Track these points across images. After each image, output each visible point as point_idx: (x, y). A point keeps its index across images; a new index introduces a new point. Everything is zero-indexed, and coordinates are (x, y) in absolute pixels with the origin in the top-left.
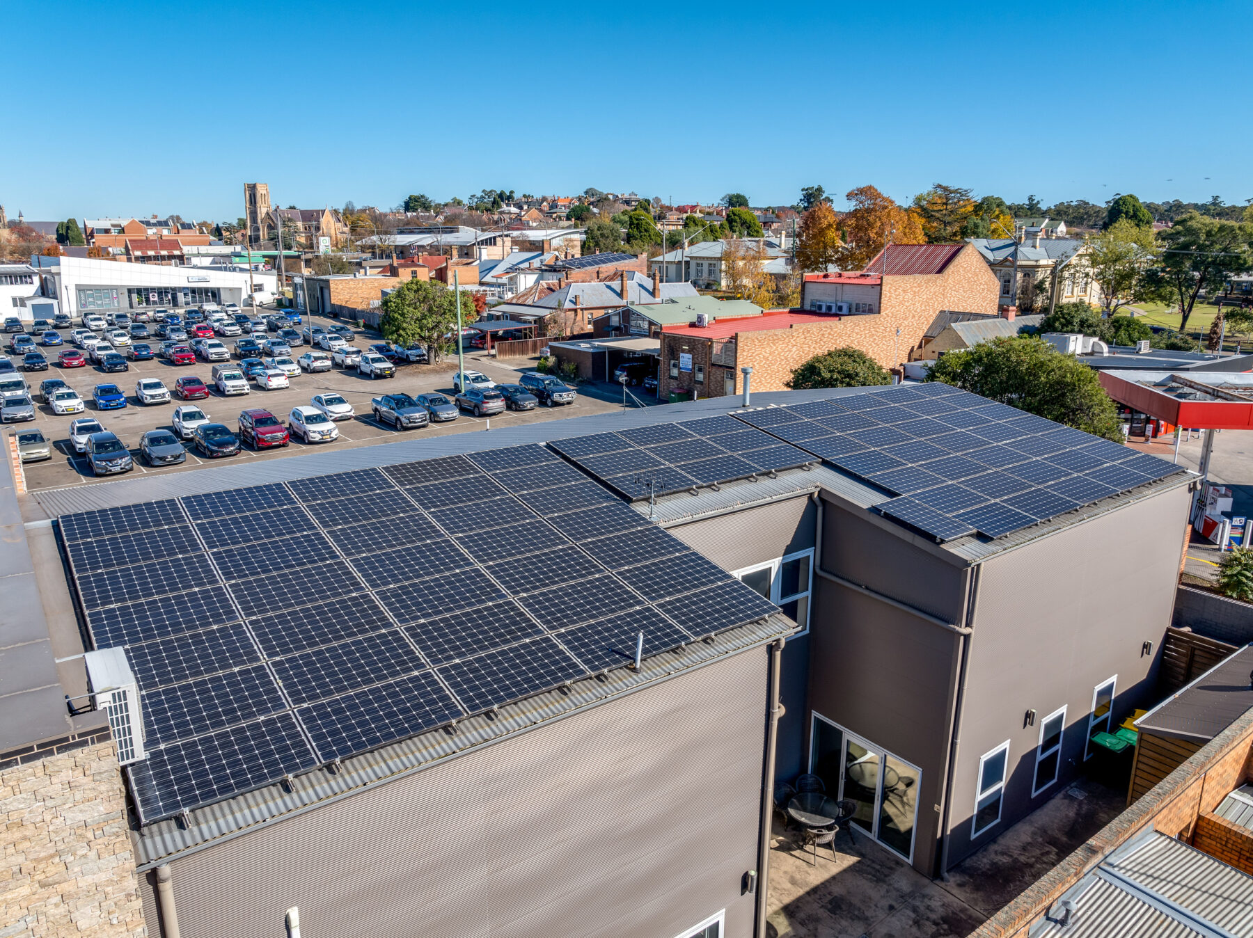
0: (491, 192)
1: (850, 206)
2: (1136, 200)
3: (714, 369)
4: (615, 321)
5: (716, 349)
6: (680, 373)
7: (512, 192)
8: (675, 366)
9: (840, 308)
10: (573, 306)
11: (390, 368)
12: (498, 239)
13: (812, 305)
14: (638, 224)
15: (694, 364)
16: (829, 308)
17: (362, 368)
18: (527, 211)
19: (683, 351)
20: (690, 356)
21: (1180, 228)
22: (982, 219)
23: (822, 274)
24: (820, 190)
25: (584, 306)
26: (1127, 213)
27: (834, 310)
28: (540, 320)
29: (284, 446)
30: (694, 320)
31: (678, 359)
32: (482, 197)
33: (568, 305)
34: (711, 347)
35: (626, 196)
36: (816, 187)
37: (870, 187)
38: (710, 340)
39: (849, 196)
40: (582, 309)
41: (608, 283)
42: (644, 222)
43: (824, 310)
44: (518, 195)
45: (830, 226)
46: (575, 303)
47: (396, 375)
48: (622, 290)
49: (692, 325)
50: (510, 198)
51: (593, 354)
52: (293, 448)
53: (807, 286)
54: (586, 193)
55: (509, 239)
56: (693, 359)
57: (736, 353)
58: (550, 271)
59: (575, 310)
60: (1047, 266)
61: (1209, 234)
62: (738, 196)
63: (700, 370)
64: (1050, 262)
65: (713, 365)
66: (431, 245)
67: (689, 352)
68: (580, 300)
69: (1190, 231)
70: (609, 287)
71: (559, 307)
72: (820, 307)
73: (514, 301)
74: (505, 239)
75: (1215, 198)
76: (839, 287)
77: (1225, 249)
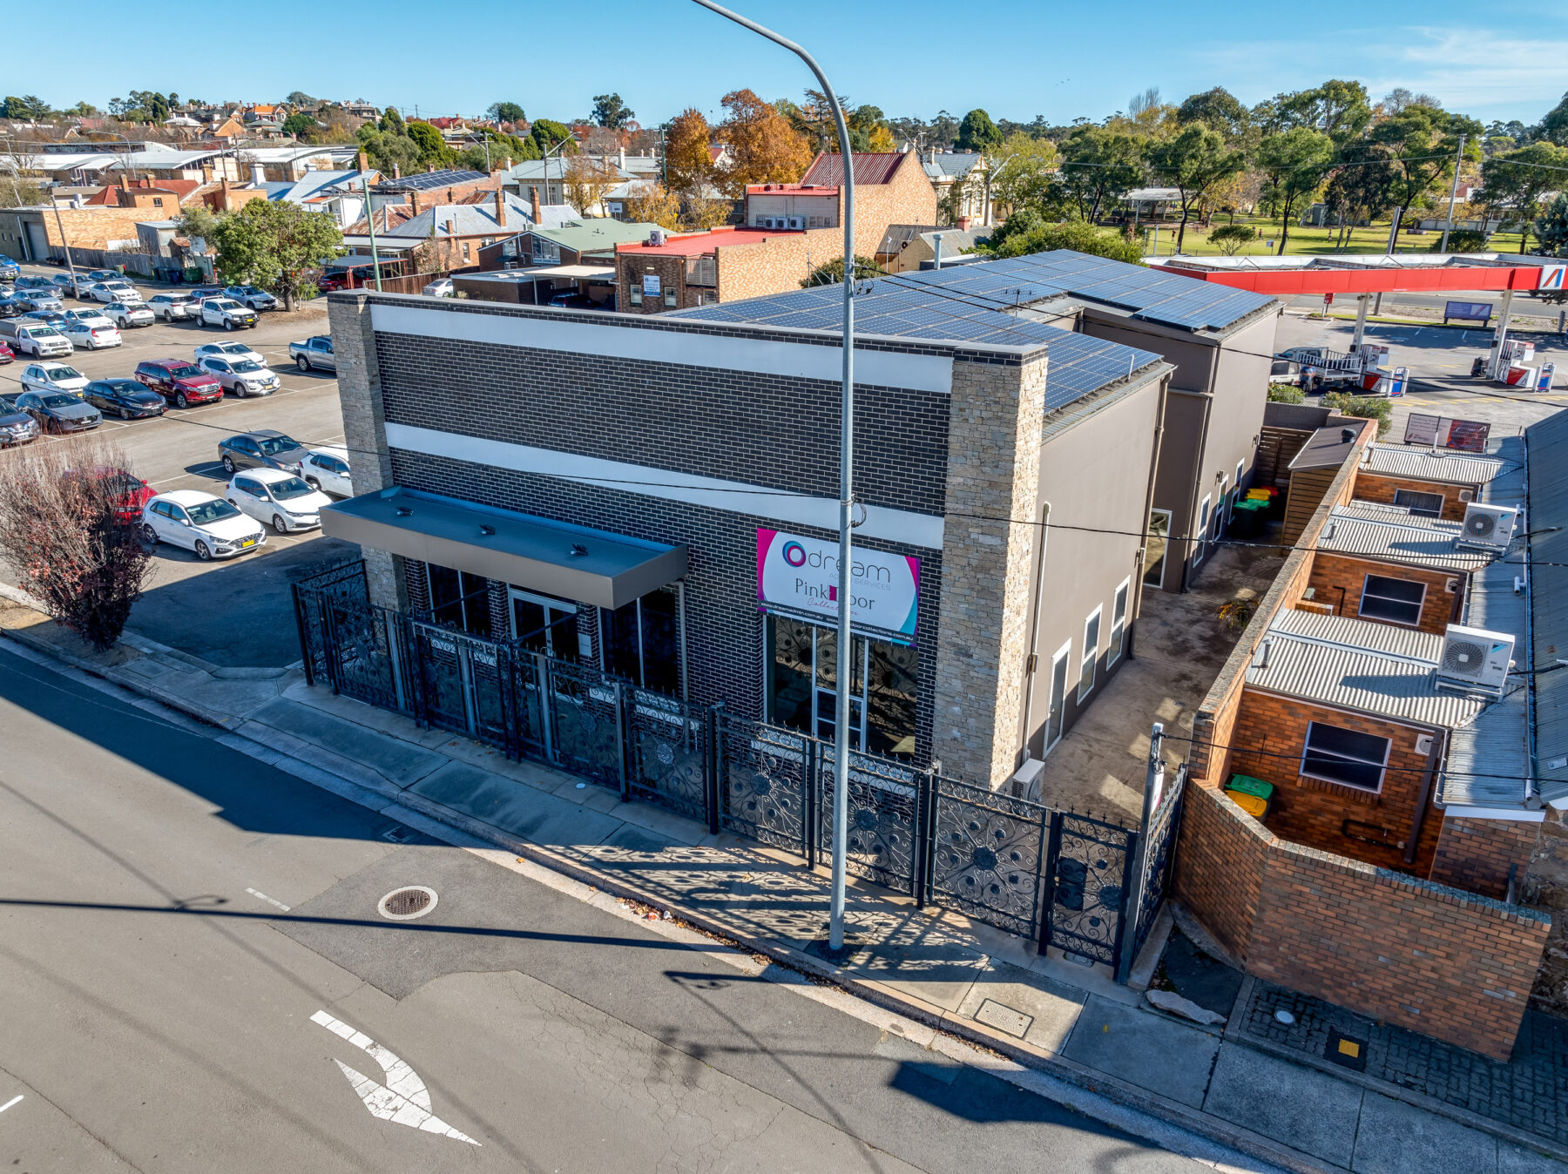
0: (144, 94)
1: (728, 114)
2: (986, 115)
3: (690, 290)
4: (510, 251)
5: (690, 268)
6: (644, 299)
7: (173, 96)
8: (636, 292)
9: (794, 223)
10: (445, 235)
11: (252, 316)
12: (216, 160)
13: (758, 221)
14: (421, 139)
15: (662, 287)
16: (780, 223)
17: (206, 318)
18: (222, 122)
19: (648, 273)
20: (657, 278)
21: (1078, 140)
22: (861, 132)
23: (763, 186)
24: (616, 99)
25: (458, 235)
26: (978, 130)
27: (786, 226)
28: (407, 252)
29: (216, 401)
30: (648, 237)
31: (641, 282)
32: (131, 102)
33: (440, 234)
34: (684, 265)
35: (353, 104)
36: (611, 95)
37: (747, 92)
38: (683, 257)
39: (725, 102)
40: (456, 238)
41: (478, 206)
42: (429, 136)
43: (774, 226)
44: (182, 101)
45: (702, 137)
46: (448, 231)
47: (258, 324)
48: (498, 214)
49: (646, 244)
50: (173, 103)
51: (520, 285)
52: (227, 403)
53: (751, 198)
54: (291, 98)
55: (233, 160)
56: (661, 281)
57: (717, 270)
58: (382, 193)
59: (448, 240)
60: (946, 183)
61: (1106, 145)
62: (511, 106)
63: (672, 293)
64: (950, 178)
65: (688, 286)
66: (107, 169)
67: (655, 273)
68: (453, 227)
69: (1089, 143)
70: (479, 210)
71: (430, 237)
72: (769, 223)
73: (354, 232)
74: (227, 159)
75: (1040, 118)
76: (790, 200)
77: (1120, 162)
